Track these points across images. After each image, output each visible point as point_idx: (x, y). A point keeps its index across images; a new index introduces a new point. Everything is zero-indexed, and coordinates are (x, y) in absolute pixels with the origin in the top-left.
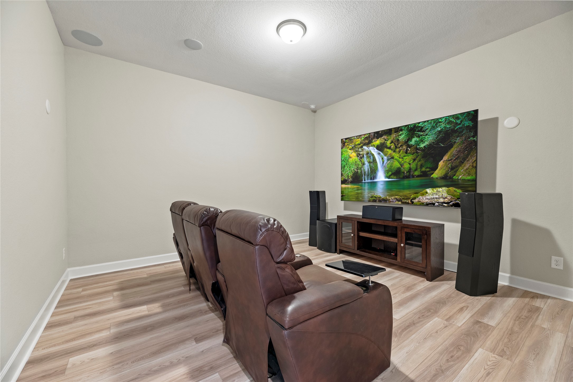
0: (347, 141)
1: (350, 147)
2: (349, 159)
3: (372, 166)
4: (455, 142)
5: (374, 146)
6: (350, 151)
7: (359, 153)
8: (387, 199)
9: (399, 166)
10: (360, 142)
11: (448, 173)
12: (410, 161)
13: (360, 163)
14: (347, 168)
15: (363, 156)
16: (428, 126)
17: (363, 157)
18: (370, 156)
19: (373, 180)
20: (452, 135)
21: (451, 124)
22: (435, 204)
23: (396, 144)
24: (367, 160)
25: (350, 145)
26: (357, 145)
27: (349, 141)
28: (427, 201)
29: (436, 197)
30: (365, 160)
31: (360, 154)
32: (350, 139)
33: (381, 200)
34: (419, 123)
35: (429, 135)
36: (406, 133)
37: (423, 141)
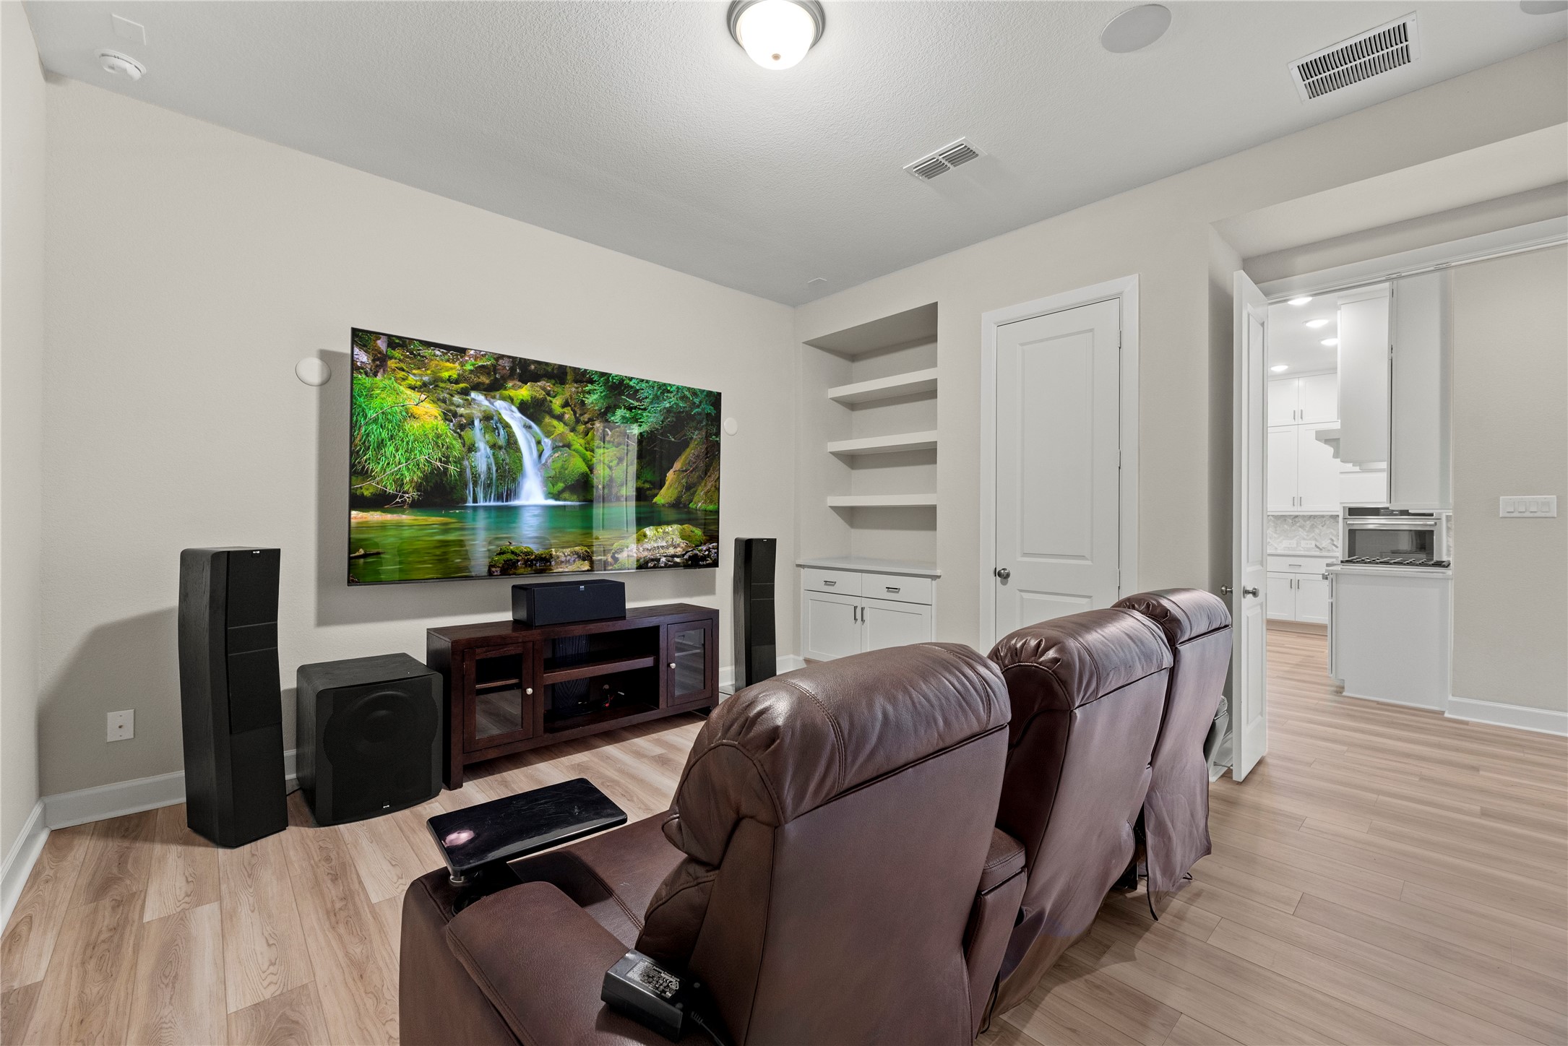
0: (397, 353)
1: (412, 380)
2: (405, 419)
3: (503, 460)
4: (692, 438)
5: (511, 400)
6: (415, 395)
7: (452, 408)
8: (551, 555)
9: (585, 468)
10: (459, 375)
11: (682, 497)
12: (611, 461)
13: (457, 444)
14: (397, 450)
15: (472, 423)
16: (647, 393)
17: (469, 424)
18: (497, 428)
19: (507, 501)
20: (688, 424)
21: (686, 402)
22: (660, 559)
23: (579, 412)
24: (487, 436)
25: (414, 375)
26: (443, 381)
27: (407, 357)
28: (646, 553)
29: (662, 545)
30: (477, 434)
31: (455, 415)
32: (412, 353)
33: (532, 561)
34: (631, 379)
35: (649, 412)
36: (601, 392)
37: (637, 422)
